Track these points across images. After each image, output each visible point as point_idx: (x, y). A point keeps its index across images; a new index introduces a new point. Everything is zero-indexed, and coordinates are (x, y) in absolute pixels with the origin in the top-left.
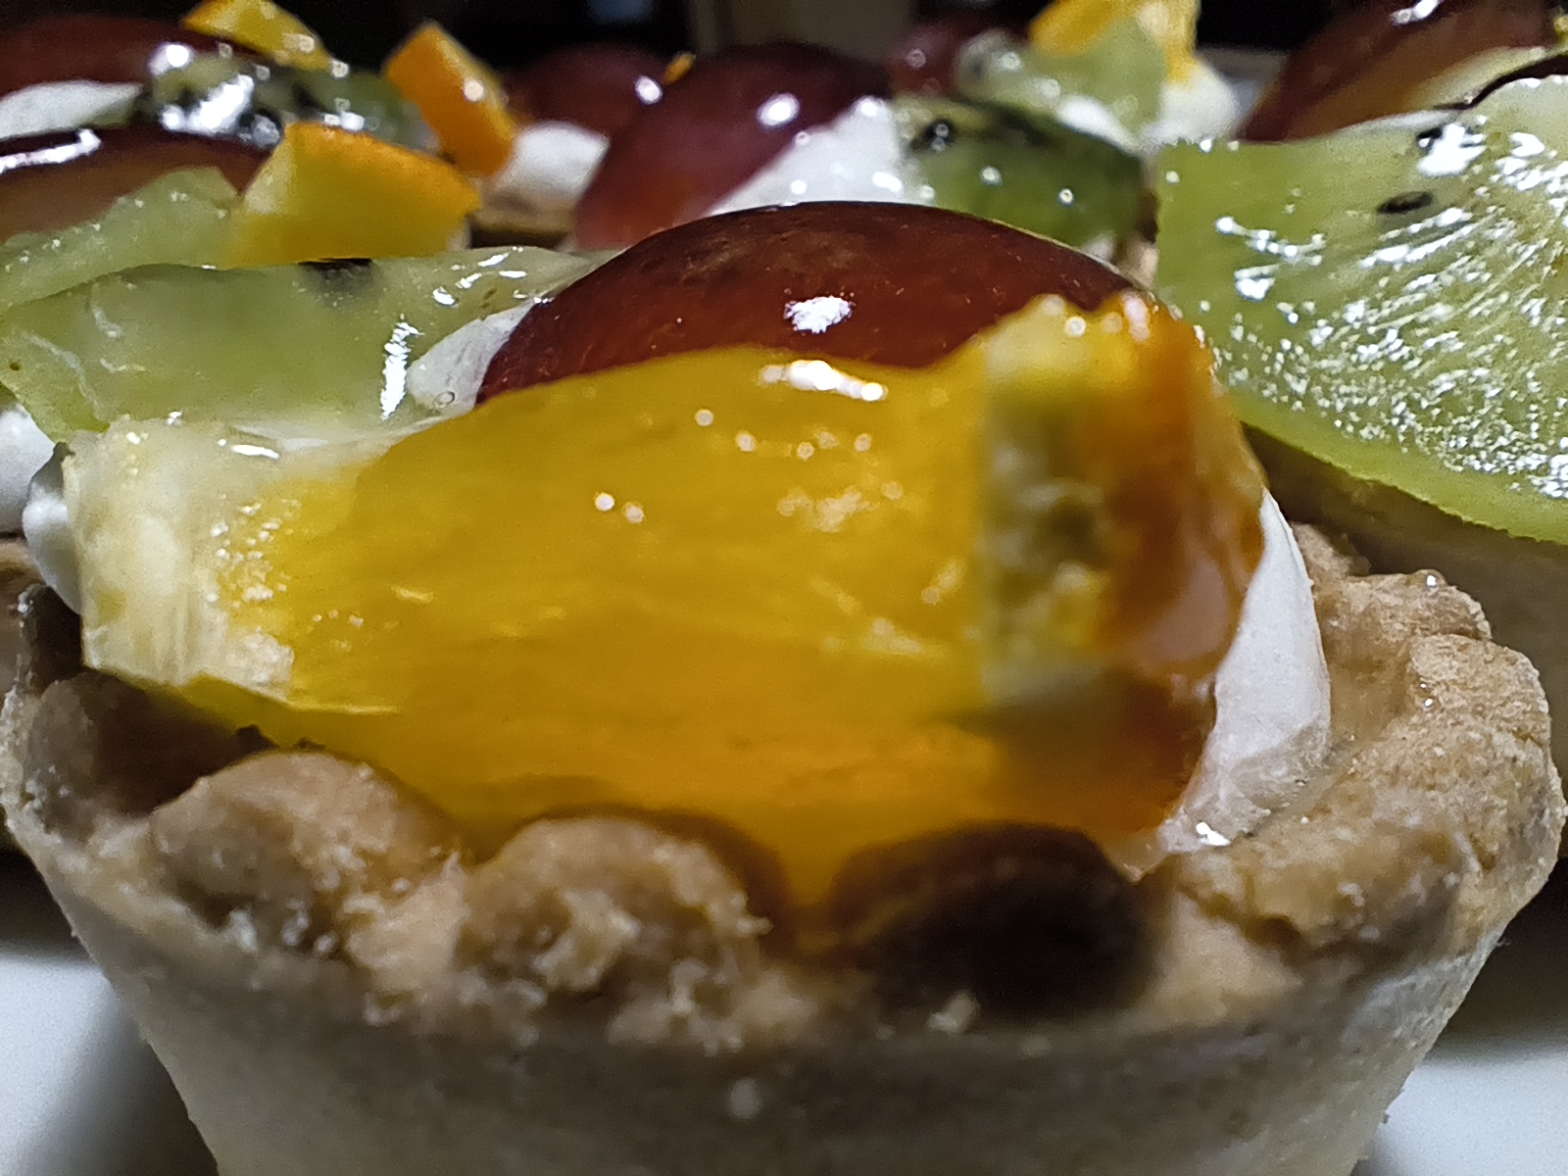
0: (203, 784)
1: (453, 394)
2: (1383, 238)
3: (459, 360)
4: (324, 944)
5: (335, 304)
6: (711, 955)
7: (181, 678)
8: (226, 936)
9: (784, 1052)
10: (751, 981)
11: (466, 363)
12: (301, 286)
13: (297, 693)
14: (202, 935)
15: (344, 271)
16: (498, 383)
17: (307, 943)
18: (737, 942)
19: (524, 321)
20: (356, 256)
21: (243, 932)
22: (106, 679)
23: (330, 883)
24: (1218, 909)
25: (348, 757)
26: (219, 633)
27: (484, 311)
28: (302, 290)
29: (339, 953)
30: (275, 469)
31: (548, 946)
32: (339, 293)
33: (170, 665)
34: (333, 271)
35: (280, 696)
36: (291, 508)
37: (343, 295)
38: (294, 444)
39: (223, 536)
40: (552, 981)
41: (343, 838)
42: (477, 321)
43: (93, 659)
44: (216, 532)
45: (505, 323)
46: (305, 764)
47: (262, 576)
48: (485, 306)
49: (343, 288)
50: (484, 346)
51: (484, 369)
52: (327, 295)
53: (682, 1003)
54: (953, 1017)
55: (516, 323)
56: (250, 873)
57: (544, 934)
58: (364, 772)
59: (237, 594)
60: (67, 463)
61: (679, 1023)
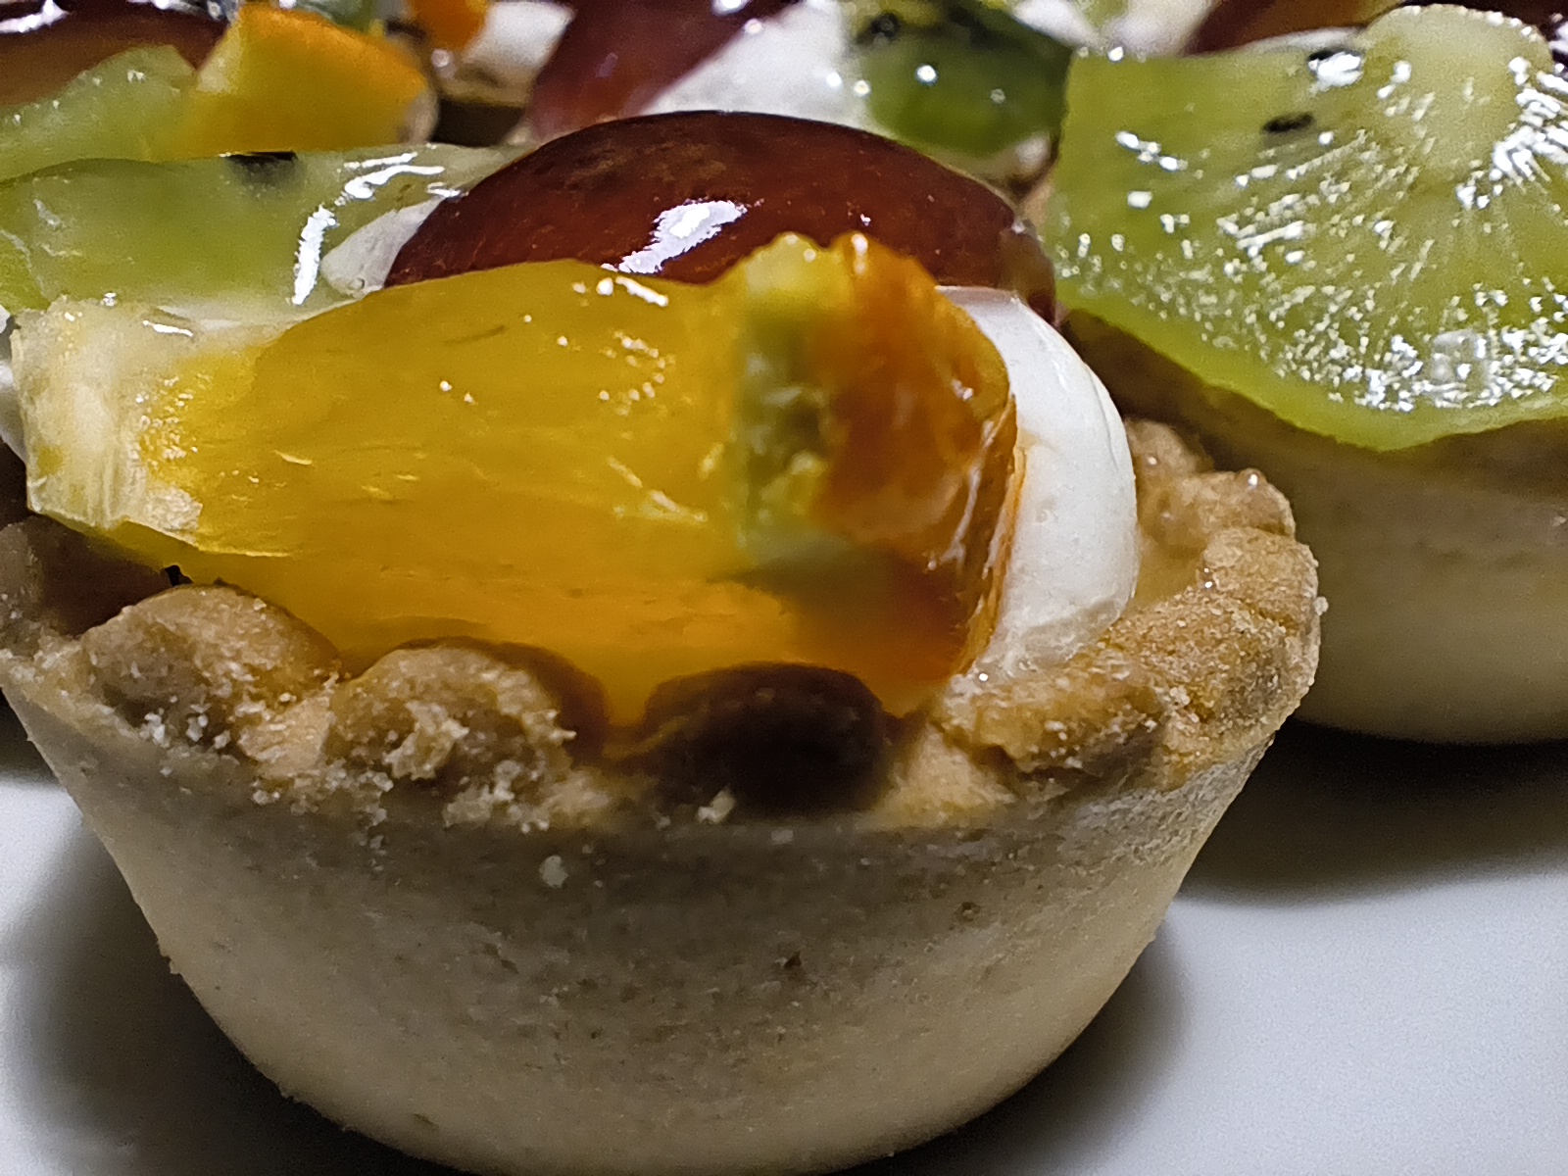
0: (126, 610)
1: (363, 282)
2: (1261, 155)
3: (373, 248)
4: (220, 741)
5: (258, 196)
6: (527, 757)
7: (109, 521)
8: (144, 734)
9: (584, 834)
10: (561, 779)
11: (377, 253)
12: (226, 180)
13: (203, 538)
14: (125, 731)
15: (269, 165)
16: (402, 272)
17: (207, 740)
18: (549, 746)
19: (430, 216)
20: (278, 150)
21: (157, 730)
22: (47, 521)
23: (225, 692)
24: (956, 740)
25: (246, 593)
26: (139, 488)
27: (400, 204)
28: (228, 182)
29: (232, 748)
30: (193, 347)
31: (396, 745)
32: (263, 186)
33: (99, 510)
34: (258, 165)
35: (189, 540)
36: (205, 382)
37: (266, 187)
38: (211, 325)
39: (145, 404)
40: (397, 773)
41: (237, 656)
42: (392, 213)
43: (35, 505)
44: (139, 400)
45: (415, 216)
46: (208, 597)
47: (177, 439)
48: (399, 199)
49: (268, 180)
50: (394, 238)
51: (393, 258)
52: (251, 187)
53: (502, 793)
54: (716, 811)
55: (424, 217)
56: (161, 682)
57: (392, 736)
58: (259, 605)
59: (156, 453)
60: (15, 335)
61: (501, 807)
